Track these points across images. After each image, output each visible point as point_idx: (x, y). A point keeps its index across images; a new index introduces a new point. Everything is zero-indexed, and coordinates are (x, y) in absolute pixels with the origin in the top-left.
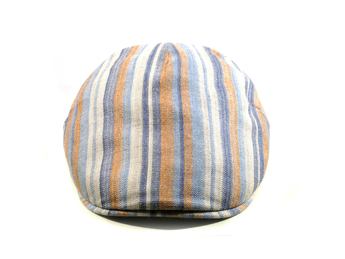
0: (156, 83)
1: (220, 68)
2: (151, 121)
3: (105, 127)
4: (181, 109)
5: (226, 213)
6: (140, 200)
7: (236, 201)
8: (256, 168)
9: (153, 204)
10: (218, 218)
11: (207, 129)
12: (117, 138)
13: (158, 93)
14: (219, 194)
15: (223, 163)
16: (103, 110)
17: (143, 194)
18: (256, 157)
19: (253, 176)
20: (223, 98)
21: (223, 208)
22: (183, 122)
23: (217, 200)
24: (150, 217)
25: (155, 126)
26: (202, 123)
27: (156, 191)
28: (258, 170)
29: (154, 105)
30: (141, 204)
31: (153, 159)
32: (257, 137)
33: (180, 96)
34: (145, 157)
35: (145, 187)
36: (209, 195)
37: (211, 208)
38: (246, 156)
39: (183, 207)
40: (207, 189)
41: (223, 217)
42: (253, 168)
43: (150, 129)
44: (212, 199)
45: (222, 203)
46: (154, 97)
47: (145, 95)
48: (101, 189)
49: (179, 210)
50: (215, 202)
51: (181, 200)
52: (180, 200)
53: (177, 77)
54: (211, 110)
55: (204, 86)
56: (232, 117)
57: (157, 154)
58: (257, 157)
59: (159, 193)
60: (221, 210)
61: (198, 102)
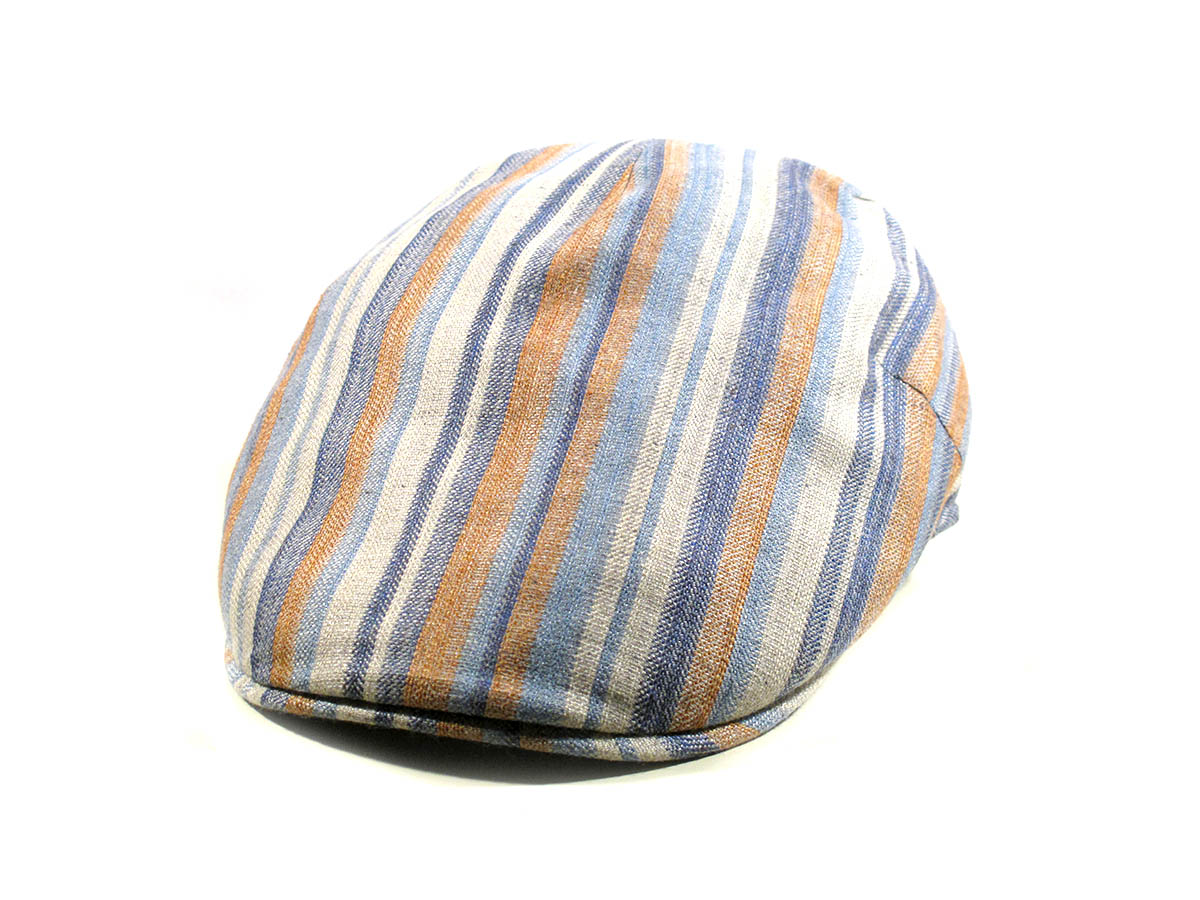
0: (536, 273)
1: (798, 237)
2: (476, 401)
3: (337, 412)
4: (586, 370)
5: (648, 747)
6: (349, 665)
7: (697, 706)
8: (821, 603)
9: (386, 682)
10: (613, 759)
11: (653, 446)
12: (358, 449)
13: (533, 309)
14: (629, 673)
15: (676, 570)
16: (350, 355)
17: (364, 648)
18: (833, 562)
19: (800, 628)
20: (759, 345)
21: (639, 726)
22: (576, 416)
23: (618, 698)
24: (373, 726)
25: (485, 419)
26: (644, 424)
27: (407, 641)
28: (832, 611)
29: (503, 347)
30: (348, 678)
31: (436, 531)
32: (867, 491)
33: (603, 324)
34: (414, 521)
35: (377, 624)
36: (591, 672)
37: (587, 720)
38: (788, 557)
39: (482, 705)
40: (589, 654)
41: (636, 757)
42: (808, 601)
43: (464, 428)
44: (599, 693)
45: (638, 707)
46: (513, 319)
47: (486, 314)
48: (258, 614)
49: (469, 714)
50: (610, 701)
51: (483, 679)
52: (476, 679)
53: (614, 258)
54: (698, 382)
55: (705, 296)
56: (772, 412)
57: (457, 517)
58: (841, 563)
59: (414, 651)
60: (633, 735)
61: (659, 351)
